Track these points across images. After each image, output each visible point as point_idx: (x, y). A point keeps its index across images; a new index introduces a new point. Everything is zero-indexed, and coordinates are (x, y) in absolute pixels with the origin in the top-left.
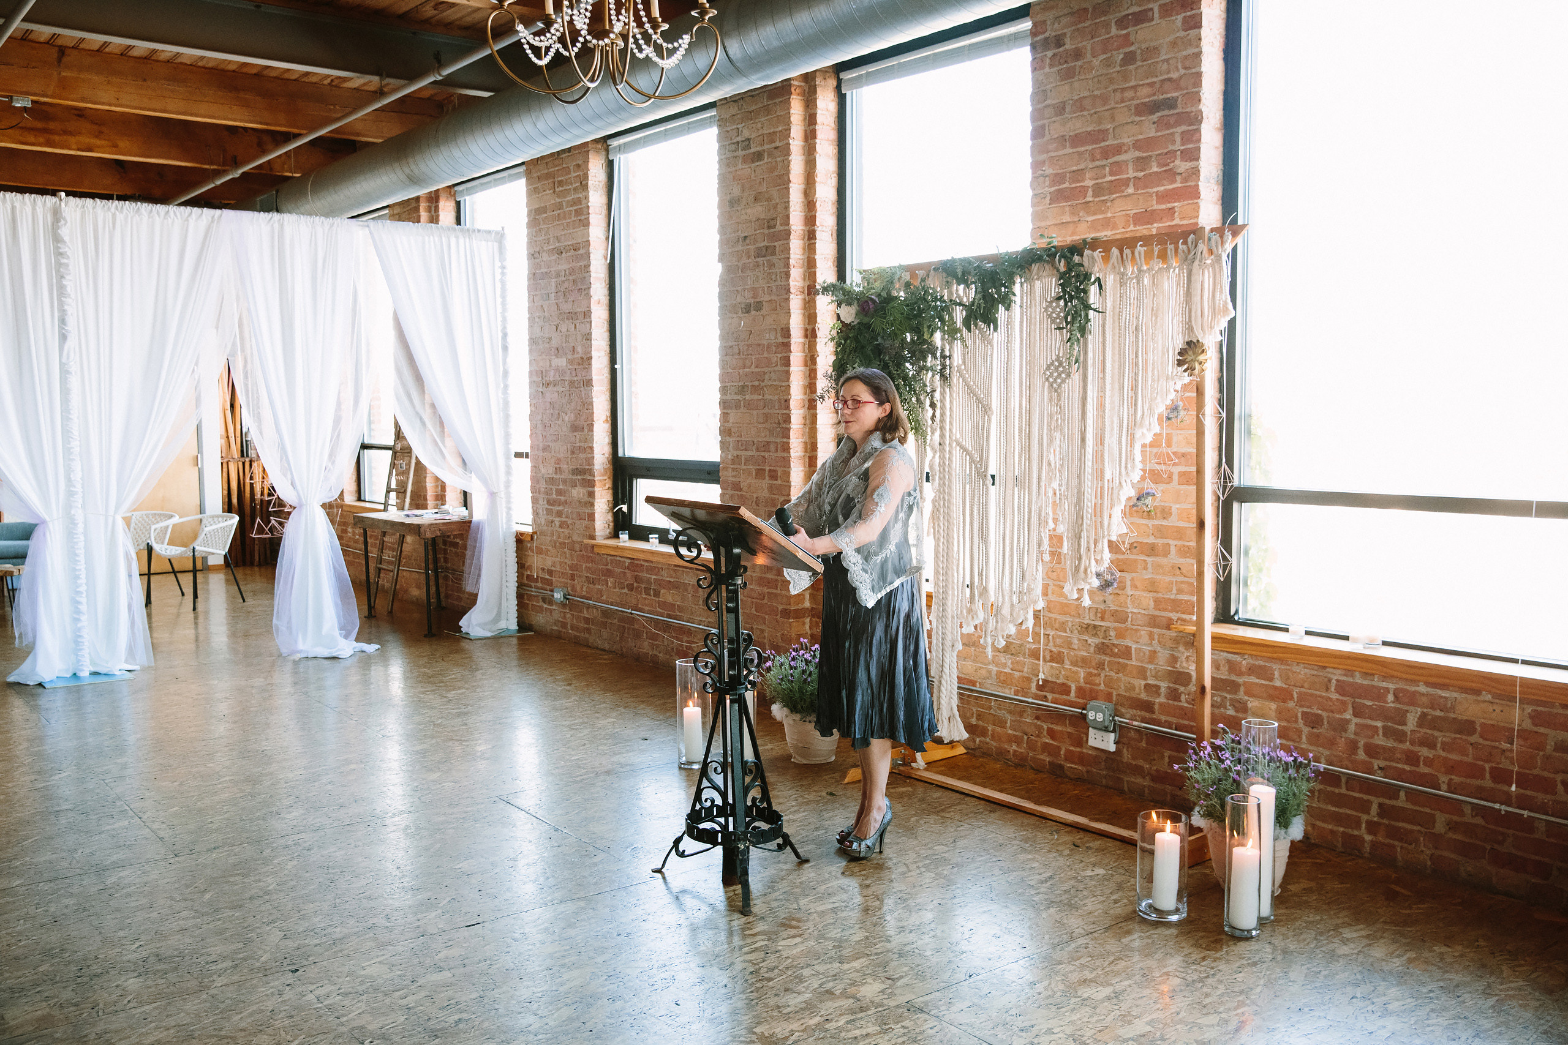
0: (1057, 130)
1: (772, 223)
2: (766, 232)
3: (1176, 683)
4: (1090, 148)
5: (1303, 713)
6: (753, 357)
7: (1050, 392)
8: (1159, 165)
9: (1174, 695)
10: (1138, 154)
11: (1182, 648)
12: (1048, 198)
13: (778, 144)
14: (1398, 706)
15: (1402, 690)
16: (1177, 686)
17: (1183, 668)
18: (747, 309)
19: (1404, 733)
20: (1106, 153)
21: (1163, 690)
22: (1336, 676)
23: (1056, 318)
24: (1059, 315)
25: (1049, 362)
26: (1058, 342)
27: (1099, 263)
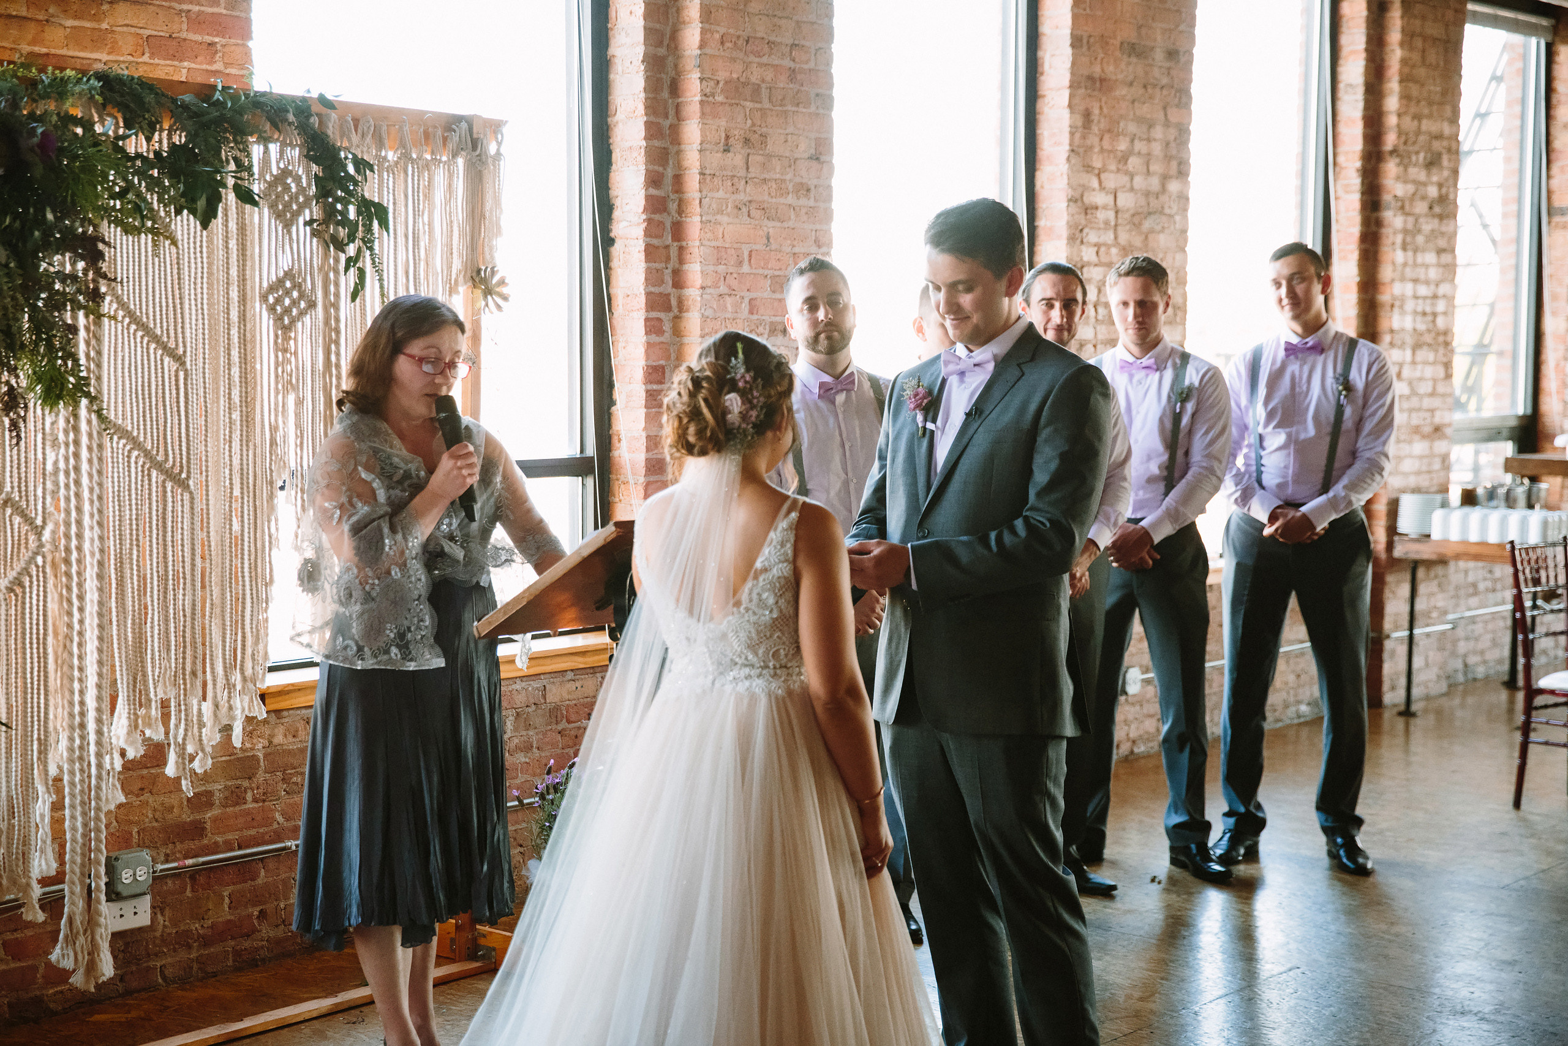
3: (236, 777)
7: (276, 329)
9: (236, 797)
16: (239, 782)
21: (217, 796)
23: (284, 211)
24: (288, 206)
25: (273, 279)
26: (287, 248)
27: (354, 136)
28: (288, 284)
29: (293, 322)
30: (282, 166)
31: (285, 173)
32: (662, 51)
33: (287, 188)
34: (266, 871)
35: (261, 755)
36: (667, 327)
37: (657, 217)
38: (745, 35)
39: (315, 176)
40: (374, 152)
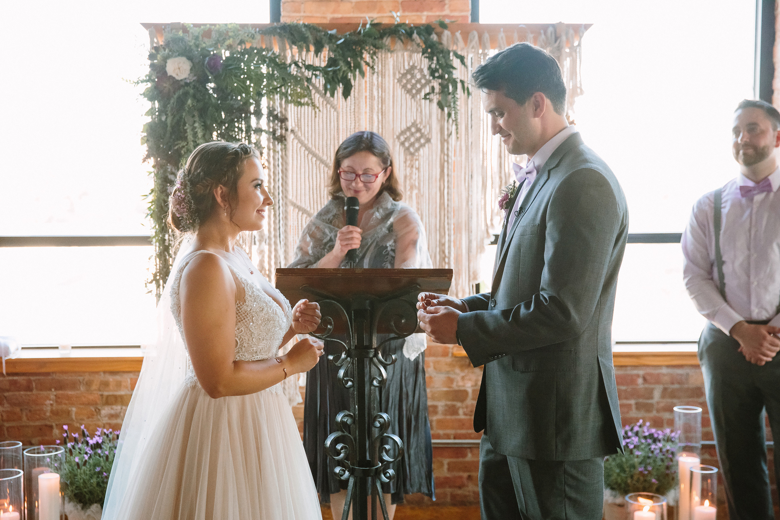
3: (453, 400)
7: (405, 155)
9: (453, 411)
11: (457, 370)
14: (647, 386)
16: (454, 403)
17: (459, 386)
19: (652, 405)
21: (440, 409)
23: (411, 89)
24: (414, 86)
25: (404, 127)
26: (414, 110)
27: (461, 43)
28: (413, 130)
29: (417, 150)
30: (411, 64)
31: (413, 67)
33: (413, 76)
34: (473, 455)
35: (470, 390)
39: (430, 68)
40: (480, 51)
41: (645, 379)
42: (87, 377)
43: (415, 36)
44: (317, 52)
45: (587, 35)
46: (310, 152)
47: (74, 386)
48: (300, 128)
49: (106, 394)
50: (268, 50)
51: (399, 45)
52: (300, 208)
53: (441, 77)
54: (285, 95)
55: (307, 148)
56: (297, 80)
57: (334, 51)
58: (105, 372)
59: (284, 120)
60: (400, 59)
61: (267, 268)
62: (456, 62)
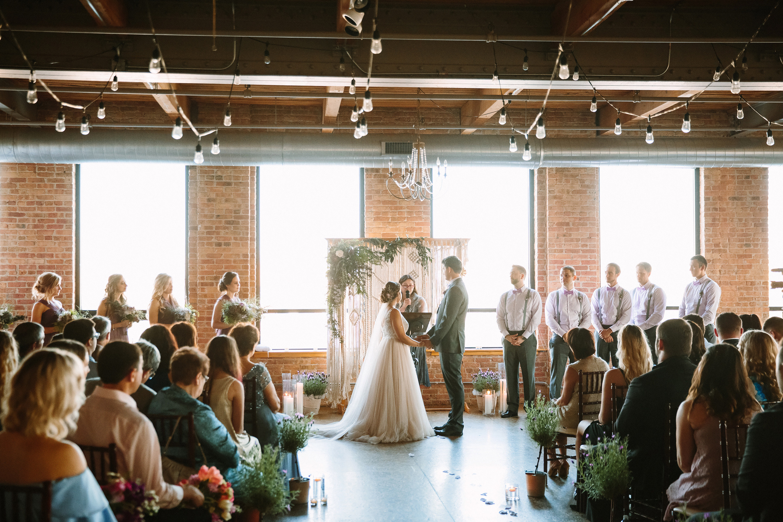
0: (376, 198)
1: (237, 212)
2: (233, 215)
4: (390, 206)
5: (467, 369)
6: (223, 265)
8: (416, 215)
10: (408, 210)
12: (373, 219)
13: (241, 181)
15: (494, 358)
18: (219, 245)
20: (396, 208)
22: (476, 357)
23: (413, 260)
24: (413, 258)
25: (410, 272)
26: (413, 266)
27: (429, 245)
30: (412, 251)
32: (543, 217)
33: (413, 255)
35: (431, 364)
36: (545, 278)
37: (541, 254)
38: (564, 211)
39: (419, 253)
40: (435, 247)
41: (492, 360)
42: (296, 359)
43: (414, 242)
44: (382, 248)
45: (469, 242)
46: (379, 280)
47: (291, 362)
48: (376, 272)
49: (302, 365)
50: (366, 247)
51: (408, 245)
52: (376, 299)
53: (422, 255)
54: (372, 262)
55: (378, 279)
56: (377, 257)
57: (388, 248)
58: (302, 357)
59: (371, 269)
60: (409, 249)
61: (364, 318)
62: (427, 251)
